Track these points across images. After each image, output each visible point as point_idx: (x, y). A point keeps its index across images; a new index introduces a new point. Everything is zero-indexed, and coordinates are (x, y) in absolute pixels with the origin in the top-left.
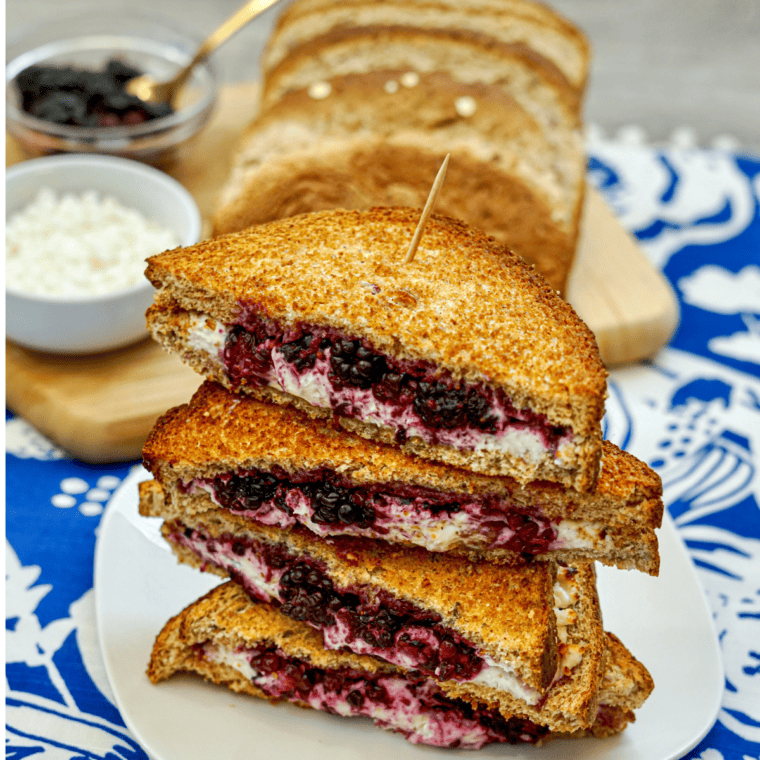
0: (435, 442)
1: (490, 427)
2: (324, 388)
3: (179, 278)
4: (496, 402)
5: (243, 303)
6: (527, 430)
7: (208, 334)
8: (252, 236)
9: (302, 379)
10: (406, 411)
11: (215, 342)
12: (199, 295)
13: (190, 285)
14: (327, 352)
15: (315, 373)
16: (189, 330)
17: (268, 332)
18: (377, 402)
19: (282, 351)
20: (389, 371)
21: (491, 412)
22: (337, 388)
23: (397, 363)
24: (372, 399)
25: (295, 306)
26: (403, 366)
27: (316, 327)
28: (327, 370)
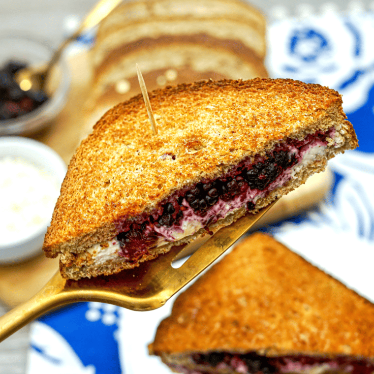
0: (268, 193)
1: (295, 160)
2: (196, 221)
3: (69, 241)
4: (290, 147)
5: (118, 221)
7: (106, 251)
9: (183, 228)
10: (247, 193)
11: (113, 252)
12: (87, 238)
13: (79, 238)
14: (185, 203)
15: (186, 219)
16: (93, 258)
17: (141, 223)
18: (229, 202)
19: (162, 225)
20: (225, 184)
21: (290, 155)
22: (202, 216)
23: (227, 175)
24: (224, 204)
25: (152, 198)
26: (231, 173)
27: (169, 198)
28: (192, 212)
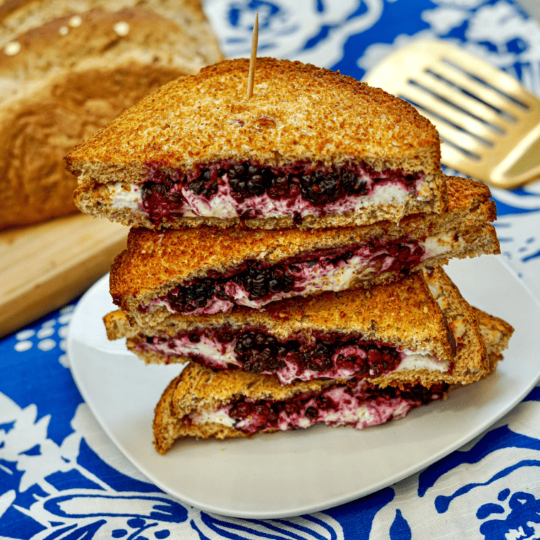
0: (323, 214)
1: (363, 191)
2: (230, 204)
3: (93, 163)
4: (362, 172)
5: (150, 165)
6: (389, 184)
7: (126, 195)
8: (129, 116)
9: (212, 203)
10: (297, 200)
11: (134, 199)
12: (112, 169)
13: (104, 164)
14: (225, 178)
15: (220, 196)
16: (111, 197)
17: (174, 179)
18: (273, 201)
19: (190, 189)
20: (276, 177)
21: (360, 180)
22: (240, 201)
23: (280, 168)
24: (268, 200)
25: (191, 154)
26: (285, 169)
27: (210, 164)
28: (228, 191)
